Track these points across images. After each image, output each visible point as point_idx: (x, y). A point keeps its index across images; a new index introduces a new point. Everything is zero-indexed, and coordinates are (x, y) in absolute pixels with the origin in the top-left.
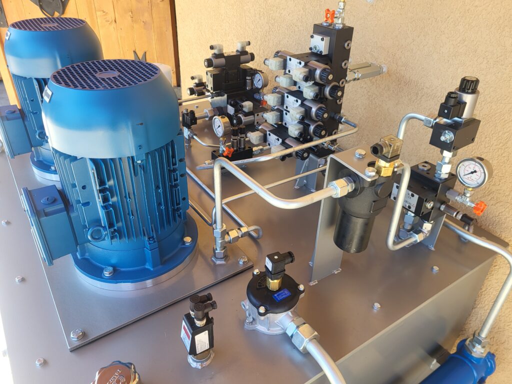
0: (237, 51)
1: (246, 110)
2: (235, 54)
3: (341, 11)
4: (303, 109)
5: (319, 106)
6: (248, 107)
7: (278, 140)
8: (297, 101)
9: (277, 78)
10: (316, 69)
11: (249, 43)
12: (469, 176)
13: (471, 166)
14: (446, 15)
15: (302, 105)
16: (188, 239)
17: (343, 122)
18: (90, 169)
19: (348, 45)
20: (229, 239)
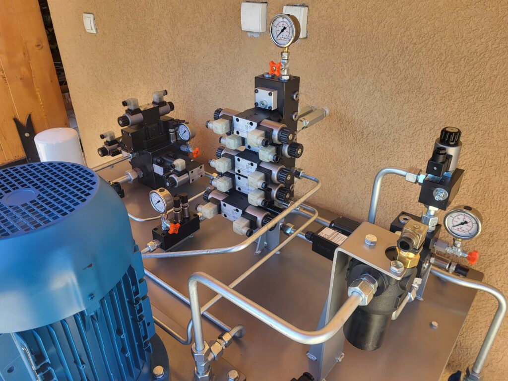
0: (154, 103)
1: (179, 169)
2: (151, 106)
3: (286, 61)
4: (262, 175)
5: (280, 167)
6: (180, 166)
7: (237, 211)
8: (252, 165)
9: (222, 140)
10: (272, 130)
11: (166, 93)
12: (459, 227)
13: (460, 217)
14: (383, 53)
15: (259, 169)
16: (159, 370)
17: (301, 176)
18: (18, 347)
19: (297, 97)
20: (213, 356)
